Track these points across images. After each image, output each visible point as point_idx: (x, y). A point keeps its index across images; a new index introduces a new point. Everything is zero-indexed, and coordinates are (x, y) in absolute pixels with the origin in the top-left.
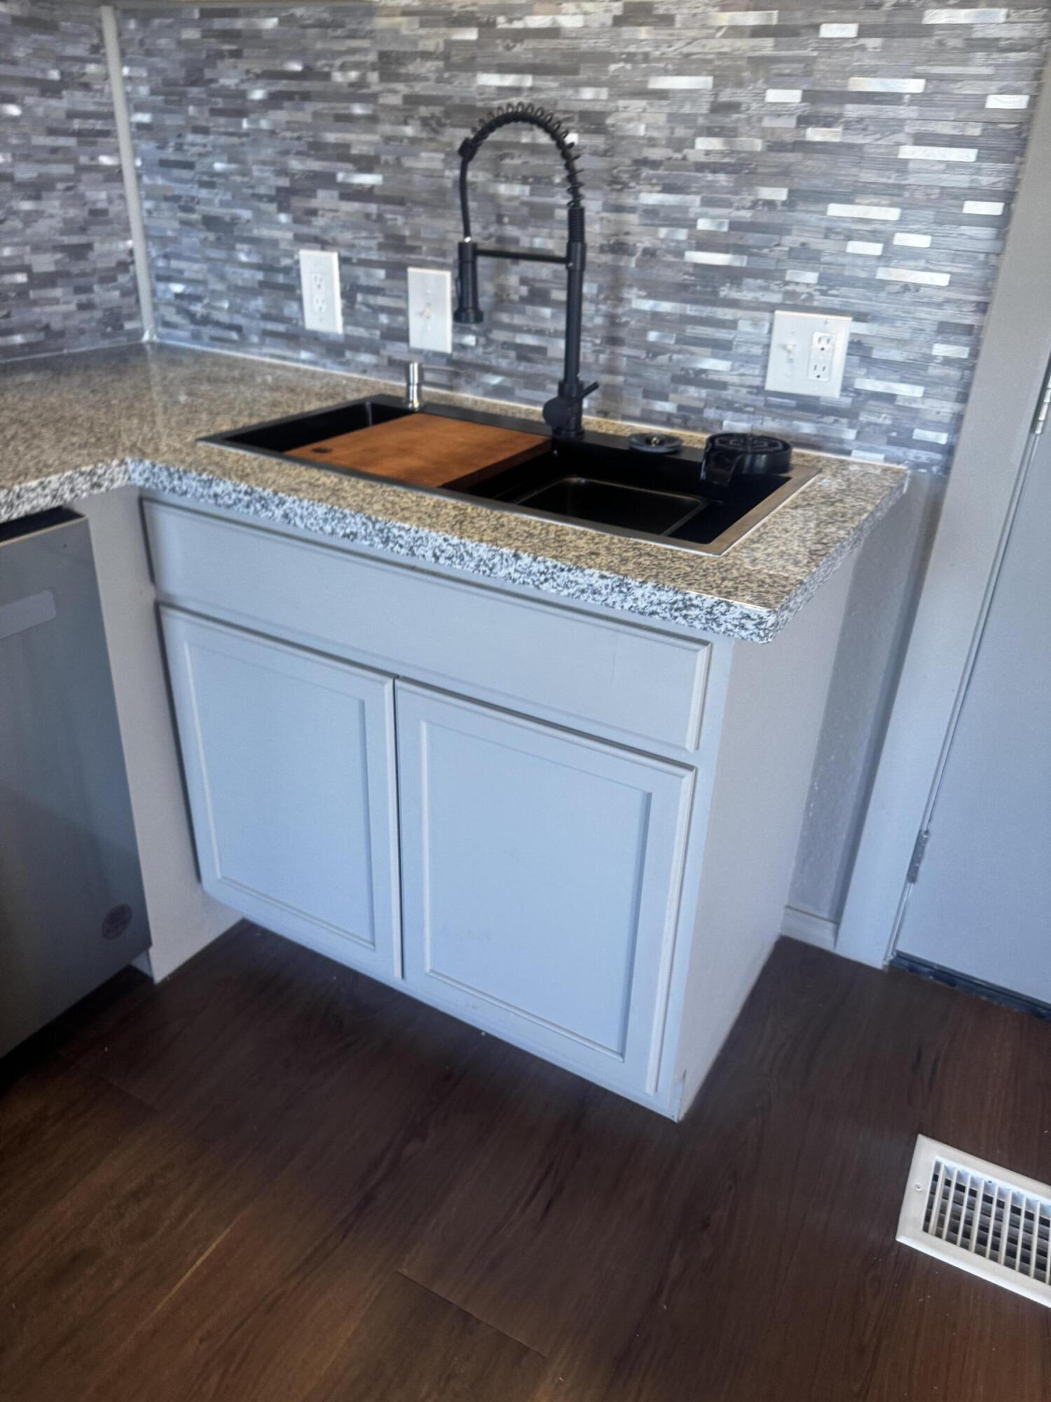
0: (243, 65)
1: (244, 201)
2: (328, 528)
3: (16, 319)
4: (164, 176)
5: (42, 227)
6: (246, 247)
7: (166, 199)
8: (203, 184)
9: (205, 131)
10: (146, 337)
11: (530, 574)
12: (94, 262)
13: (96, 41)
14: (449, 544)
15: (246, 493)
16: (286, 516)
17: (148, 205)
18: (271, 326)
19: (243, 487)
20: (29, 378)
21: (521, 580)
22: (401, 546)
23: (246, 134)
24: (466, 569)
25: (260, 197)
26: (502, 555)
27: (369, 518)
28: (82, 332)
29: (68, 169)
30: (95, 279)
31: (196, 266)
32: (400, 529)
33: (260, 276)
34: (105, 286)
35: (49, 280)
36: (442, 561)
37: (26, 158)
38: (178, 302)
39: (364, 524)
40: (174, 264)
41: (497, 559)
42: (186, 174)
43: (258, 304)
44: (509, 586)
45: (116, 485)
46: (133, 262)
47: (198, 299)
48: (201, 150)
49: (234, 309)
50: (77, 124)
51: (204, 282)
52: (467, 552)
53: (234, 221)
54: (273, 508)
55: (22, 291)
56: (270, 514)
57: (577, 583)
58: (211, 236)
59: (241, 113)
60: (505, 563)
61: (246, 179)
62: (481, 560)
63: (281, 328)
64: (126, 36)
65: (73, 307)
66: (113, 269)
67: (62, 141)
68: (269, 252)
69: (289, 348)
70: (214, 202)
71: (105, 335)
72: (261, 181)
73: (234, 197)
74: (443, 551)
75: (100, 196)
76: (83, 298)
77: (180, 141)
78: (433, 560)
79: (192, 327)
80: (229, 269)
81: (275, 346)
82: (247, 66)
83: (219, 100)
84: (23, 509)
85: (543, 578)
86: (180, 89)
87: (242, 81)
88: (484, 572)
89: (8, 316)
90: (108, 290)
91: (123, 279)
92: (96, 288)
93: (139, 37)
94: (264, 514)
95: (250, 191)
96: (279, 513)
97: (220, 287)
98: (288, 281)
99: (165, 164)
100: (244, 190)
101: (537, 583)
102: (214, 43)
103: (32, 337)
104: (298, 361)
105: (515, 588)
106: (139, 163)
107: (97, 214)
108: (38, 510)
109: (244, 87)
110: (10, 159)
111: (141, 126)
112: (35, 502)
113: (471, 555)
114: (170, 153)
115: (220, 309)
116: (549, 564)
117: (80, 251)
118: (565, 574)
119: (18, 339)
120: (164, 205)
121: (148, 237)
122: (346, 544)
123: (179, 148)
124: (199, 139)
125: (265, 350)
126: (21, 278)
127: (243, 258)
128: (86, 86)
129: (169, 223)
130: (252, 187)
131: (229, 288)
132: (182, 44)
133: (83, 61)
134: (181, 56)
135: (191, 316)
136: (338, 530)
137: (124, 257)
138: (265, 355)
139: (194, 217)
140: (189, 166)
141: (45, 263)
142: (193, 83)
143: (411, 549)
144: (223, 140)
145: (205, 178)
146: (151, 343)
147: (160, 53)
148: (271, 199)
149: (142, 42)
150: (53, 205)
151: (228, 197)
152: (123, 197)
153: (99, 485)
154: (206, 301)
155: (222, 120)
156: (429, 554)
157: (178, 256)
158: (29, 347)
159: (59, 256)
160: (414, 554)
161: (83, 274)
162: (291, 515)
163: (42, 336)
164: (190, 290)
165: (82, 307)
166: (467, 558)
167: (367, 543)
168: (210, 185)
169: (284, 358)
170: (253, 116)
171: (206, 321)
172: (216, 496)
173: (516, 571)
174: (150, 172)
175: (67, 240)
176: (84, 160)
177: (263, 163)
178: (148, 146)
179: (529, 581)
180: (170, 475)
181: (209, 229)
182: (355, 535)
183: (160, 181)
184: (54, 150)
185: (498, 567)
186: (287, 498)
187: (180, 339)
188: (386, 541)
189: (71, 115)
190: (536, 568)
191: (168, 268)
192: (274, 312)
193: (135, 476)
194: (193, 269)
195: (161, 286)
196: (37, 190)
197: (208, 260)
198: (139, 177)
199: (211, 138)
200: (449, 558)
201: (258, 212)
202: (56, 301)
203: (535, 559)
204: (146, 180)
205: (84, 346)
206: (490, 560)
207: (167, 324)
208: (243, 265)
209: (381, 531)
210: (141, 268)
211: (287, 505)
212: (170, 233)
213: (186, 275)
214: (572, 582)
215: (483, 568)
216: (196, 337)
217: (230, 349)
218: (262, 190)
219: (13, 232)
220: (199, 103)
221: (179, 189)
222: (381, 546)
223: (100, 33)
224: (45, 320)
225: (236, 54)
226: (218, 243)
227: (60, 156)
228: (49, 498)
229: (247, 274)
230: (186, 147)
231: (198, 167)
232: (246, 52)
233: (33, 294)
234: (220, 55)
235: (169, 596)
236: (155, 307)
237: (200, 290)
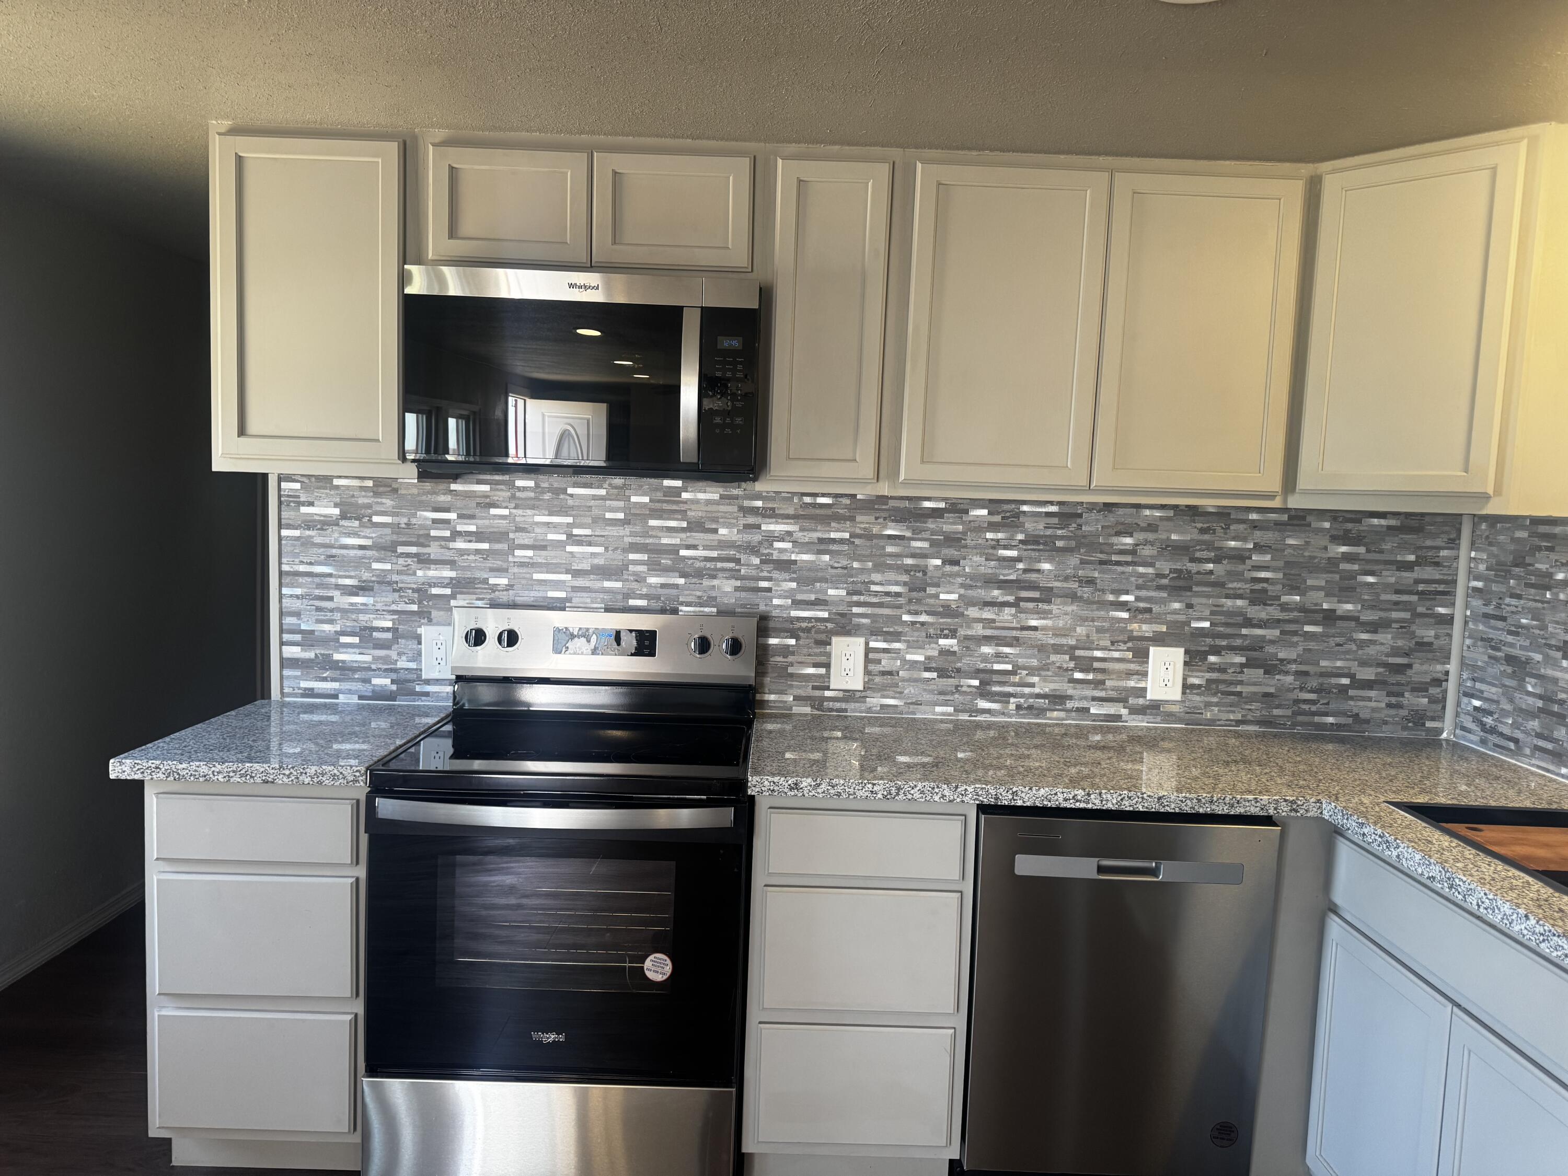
0: (1553, 556)
1: (1536, 647)
2: (1420, 871)
3: (1333, 706)
4: (1484, 624)
5: (1372, 650)
6: (1533, 681)
7: (1482, 639)
8: (1510, 633)
9: (1519, 597)
10: (1444, 735)
11: (1534, 933)
12: (1411, 677)
13: (1453, 536)
14: (1487, 898)
15: (1380, 836)
16: (1398, 856)
17: (1468, 642)
18: (1541, 743)
19: (1379, 832)
20: (1330, 747)
21: (1528, 936)
22: (1459, 893)
23: (1548, 602)
24: (1496, 919)
25: (1550, 646)
26: (1518, 914)
27: (1443, 868)
28: (1386, 723)
29: (1406, 615)
30: (1409, 688)
31: (1494, 690)
32: (1461, 880)
33: (1540, 703)
34: (1416, 693)
35: (1369, 685)
36: (1482, 910)
37: (1373, 607)
38: (1475, 713)
39: (1440, 872)
40: (1478, 685)
41: (1515, 915)
42: (1500, 624)
43: (1534, 724)
44: (1520, 938)
45: (1309, 815)
46: (1447, 680)
47: (1491, 713)
48: (1514, 609)
49: (1516, 725)
50: (1421, 587)
51: (1497, 702)
52: (1497, 906)
53: (1528, 661)
54: (1392, 850)
55: (1343, 689)
56: (1390, 853)
57: (1563, 948)
58: (1509, 670)
59: (1548, 588)
60: (1519, 921)
61: (1542, 633)
62: (1505, 914)
63: (1549, 746)
64: (1478, 533)
65: (1383, 705)
66: (1426, 683)
67: (1405, 598)
68: (1550, 687)
69: (1553, 763)
70: (1518, 646)
71: (1405, 728)
72: (1553, 635)
73: (1531, 643)
74: (1483, 903)
75: (1428, 634)
76: (1393, 700)
77: (1500, 602)
78: (1476, 907)
79: (1482, 734)
80: (1517, 695)
81: (1542, 760)
82: (1556, 558)
83: (1533, 577)
84: (1239, 810)
85: (1541, 938)
86: (1508, 568)
87: (1551, 567)
88: (1506, 924)
89: (1328, 704)
90: (1418, 697)
91: (1433, 691)
92: (1407, 694)
93: (1487, 533)
94: (1387, 853)
95: (1544, 641)
96: (1395, 853)
97: (1508, 707)
98: (1560, 711)
99: (1486, 616)
100: (1540, 640)
101: (1538, 941)
102: (1536, 542)
103: (1342, 720)
104: (1558, 774)
105: (1524, 940)
106: (1468, 613)
107: (1423, 646)
108: (1249, 814)
109: (1551, 570)
110: (1359, 607)
111: (1475, 589)
112: (1248, 808)
113: (1499, 909)
114: (1490, 610)
115: (1506, 724)
116: (1546, 928)
117: (1400, 669)
118: (1555, 938)
119: (1331, 720)
120: (1479, 643)
121: (1463, 664)
122: (1428, 882)
123: (1498, 606)
124: (1514, 602)
125: (1534, 761)
126: (1345, 681)
127: (1530, 689)
128: (1437, 564)
129: (1480, 656)
130: (1546, 639)
131: (1514, 709)
132: (1513, 540)
133: (1439, 548)
134: (1512, 547)
135: (1483, 725)
136: (1425, 873)
137: (1440, 676)
138: (1533, 765)
139: (1499, 654)
140: (1504, 619)
141: (1368, 674)
142: (1517, 565)
143: (1464, 897)
144: (1531, 604)
145: (1513, 629)
146: (1447, 740)
147: (1498, 544)
148: (1558, 649)
149: (1487, 537)
150: (1386, 638)
151: (1527, 643)
152: (1450, 636)
153: (1297, 811)
154: (1496, 716)
155: (1533, 591)
156: (1475, 903)
157: (1482, 681)
158: (1339, 727)
159: (1381, 670)
160: (1466, 901)
161: (1398, 684)
162: (1401, 857)
163: (1350, 720)
164: (1486, 706)
165: (1389, 706)
166: (1497, 911)
167: (1440, 886)
168: (1516, 634)
169: (1548, 771)
170: (1555, 590)
171: (1493, 731)
172: (1364, 834)
173: (1526, 928)
174: (1475, 621)
175: (1392, 660)
176: (1420, 609)
177: (1557, 623)
178: (1477, 603)
179: (1533, 938)
180: (1343, 815)
181: (1508, 665)
182: (1434, 878)
183: (1481, 627)
184: (1396, 603)
185: (1515, 922)
186: (1401, 844)
187: (1471, 742)
188: (1451, 887)
189: (1417, 582)
190: (1539, 929)
191: (1474, 687)
192: (1546, 732)
193: (1325, 812)
194: (1492, 691)
195: (1465, 700)
196: (1374, 627)
197: (1504, 686)
198: (1466, 623)
199: (1522, 602)
200: (1486, 909)
201: (1547, 657)
202: (1370, 699)
203: (1538, 922)
204: (1471, 625)
205: (1385, 732)
206: (1510, 916)
207: (1464, 729)
208: (1529, 694)
209: (1449, 879)
210: (1451, 686)
211: (1400, 849)
212: (1480, 663)
213: (1486, 694)
214: (1559, 946)
215: (1505, 921)
216: (1483, 742)
217: (1506, 756)
218: (1553, 642)
219: (1348, 652)
220: (1518, 578)
221: (1492, 634)
222: (1447, 890)
223: (1459, 531)
224: (1355, 710)
225: (1551, 549)
226: (1513, 676)
227: (1401, 607)
228: (1258, 809)
229: (1531, 700)
230: (1503, 606)
231: (1509, 620)
232: (1557, 549)
233: (1351, 693)
234: (1539, 549)
235: (1335, 905)
236: (1457, 715)
237: (1493, 707)
